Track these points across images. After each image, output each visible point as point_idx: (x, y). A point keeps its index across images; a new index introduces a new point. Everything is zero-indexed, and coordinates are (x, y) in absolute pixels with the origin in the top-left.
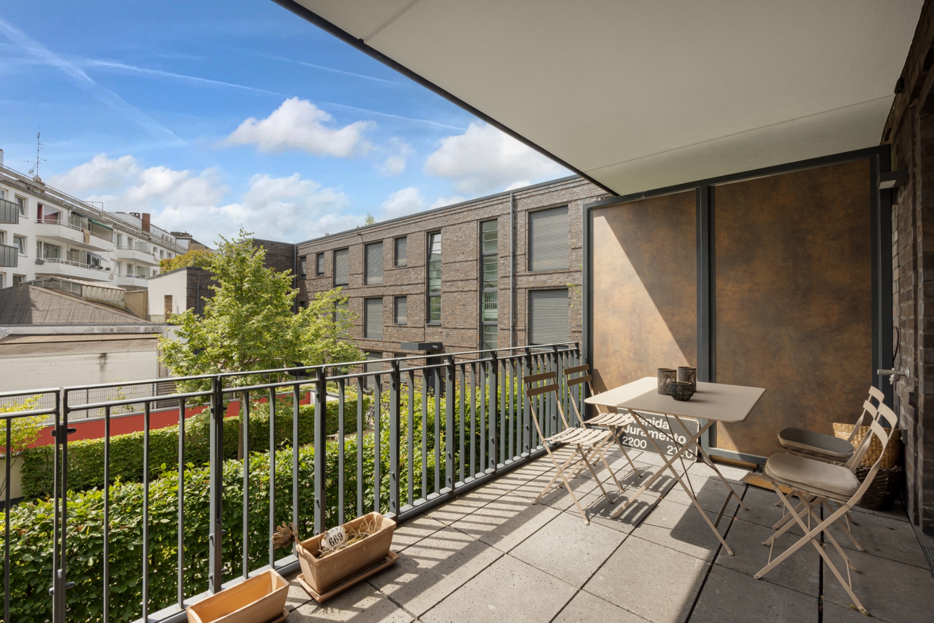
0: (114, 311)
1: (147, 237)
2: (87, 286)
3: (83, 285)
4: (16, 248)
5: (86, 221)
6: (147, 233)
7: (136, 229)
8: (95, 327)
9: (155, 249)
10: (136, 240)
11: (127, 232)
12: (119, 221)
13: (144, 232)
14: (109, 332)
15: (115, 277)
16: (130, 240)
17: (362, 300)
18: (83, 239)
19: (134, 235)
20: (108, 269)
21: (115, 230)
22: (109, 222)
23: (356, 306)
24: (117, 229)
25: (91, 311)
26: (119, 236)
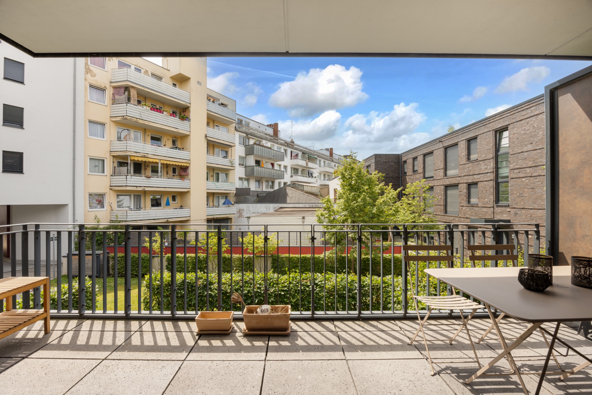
0: (314, 197)
1: (332, 160)
2: (306, 186)
3: (304, 185)
4: (284, 171)
5: (307, 156)
6: (332, 158)
7: (327, 156)
8: (307, 205)
9: (335, 165)
10: (327, 162)
11: (323, 159)
12: (320, 154)
13: (330, 157)
14: (311, 207)
15: (319, 181)
16: (324, 162)
17: (443, 187)
18: (306, 164)
19: (326, 160)
20: (315, 177)
21: (318, 158)
22: (316, 155)
23: (439, 192)
24: (319, 158)
25: (305, 197)
26: (320, 161)
